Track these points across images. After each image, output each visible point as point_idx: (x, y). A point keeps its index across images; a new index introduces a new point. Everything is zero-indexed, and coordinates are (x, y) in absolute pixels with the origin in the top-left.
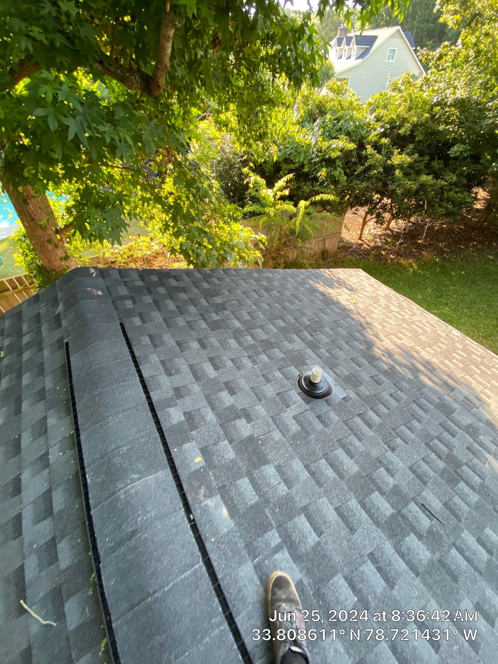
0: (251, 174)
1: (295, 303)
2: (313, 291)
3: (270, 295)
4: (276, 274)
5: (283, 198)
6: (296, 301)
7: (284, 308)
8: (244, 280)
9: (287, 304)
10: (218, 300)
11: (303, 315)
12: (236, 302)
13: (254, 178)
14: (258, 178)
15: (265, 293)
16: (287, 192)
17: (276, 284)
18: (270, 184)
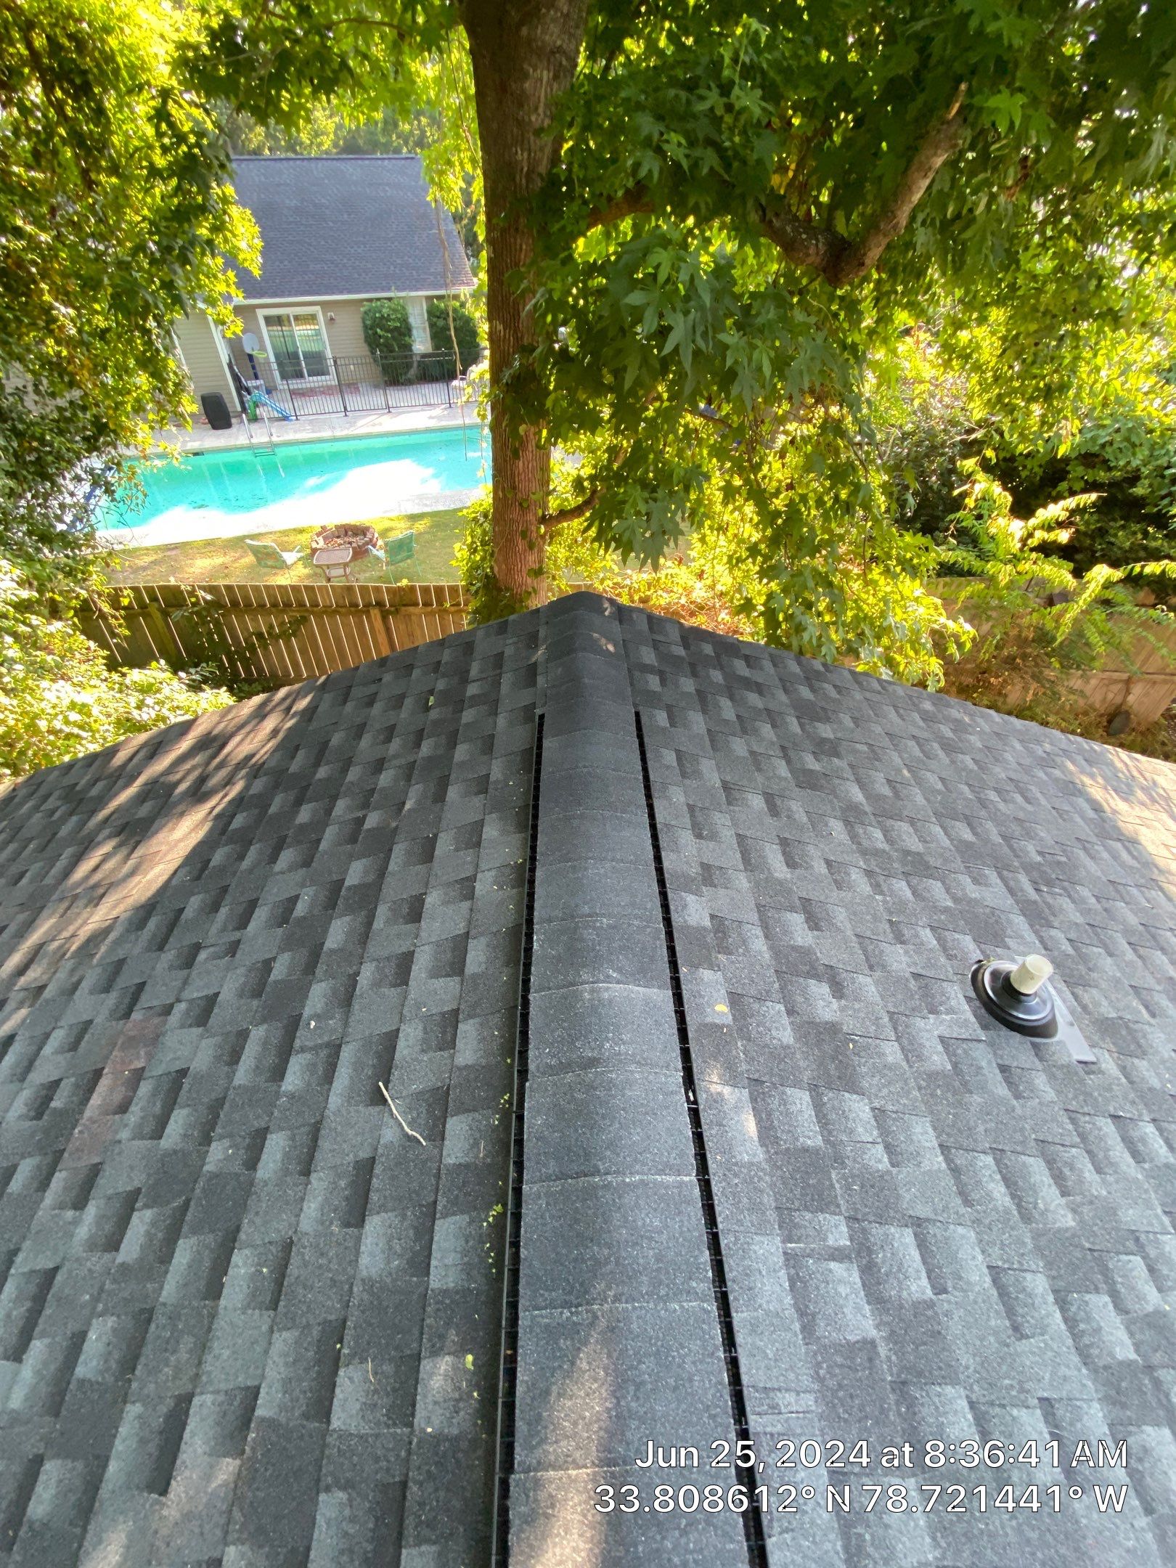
0: (980, 475)
1: (1013, 801)
2: (1072, 790)
3: (953, 762)
4: (980, 720)
5: (1046, 549)
6: (1019, 798)
7: (983, 803)
8: (895, 707)
9: (993, 796)
10: (826, 731)
11: (1029, 835)
12: (865, 748)
13: (985, 486)
14: (996, 489)
15: (941, 754)
16: (1063, 536)
17: (975, 740)
18: (1022, 508)
